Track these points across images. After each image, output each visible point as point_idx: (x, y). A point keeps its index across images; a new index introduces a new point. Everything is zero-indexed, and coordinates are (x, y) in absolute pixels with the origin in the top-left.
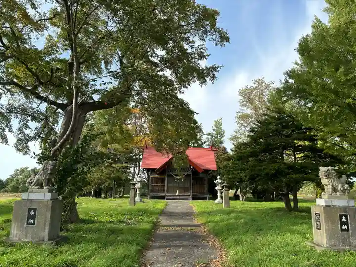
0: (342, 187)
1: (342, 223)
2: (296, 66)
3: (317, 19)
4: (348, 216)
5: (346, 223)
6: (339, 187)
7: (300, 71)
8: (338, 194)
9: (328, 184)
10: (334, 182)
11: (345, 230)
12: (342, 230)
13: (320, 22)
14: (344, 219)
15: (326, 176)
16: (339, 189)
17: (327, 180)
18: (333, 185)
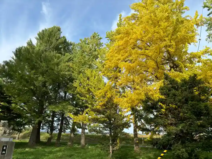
0: (9, 131)
1: (3, 150)
2: (12, 60)
3: (31, 41)
4: (7, 146)
5: (5, 150)
6: (8, 131)
7: (14, 63)
8: (6, 135)
9: (2, 129)
10: (6, 128)
11: (3, 154)
12: (2, 154)
13: (32, 43)
14: (5, 148)
15: (3, 125)
16: (7, 132)
17: (2, 128)
18: (4, 131)
